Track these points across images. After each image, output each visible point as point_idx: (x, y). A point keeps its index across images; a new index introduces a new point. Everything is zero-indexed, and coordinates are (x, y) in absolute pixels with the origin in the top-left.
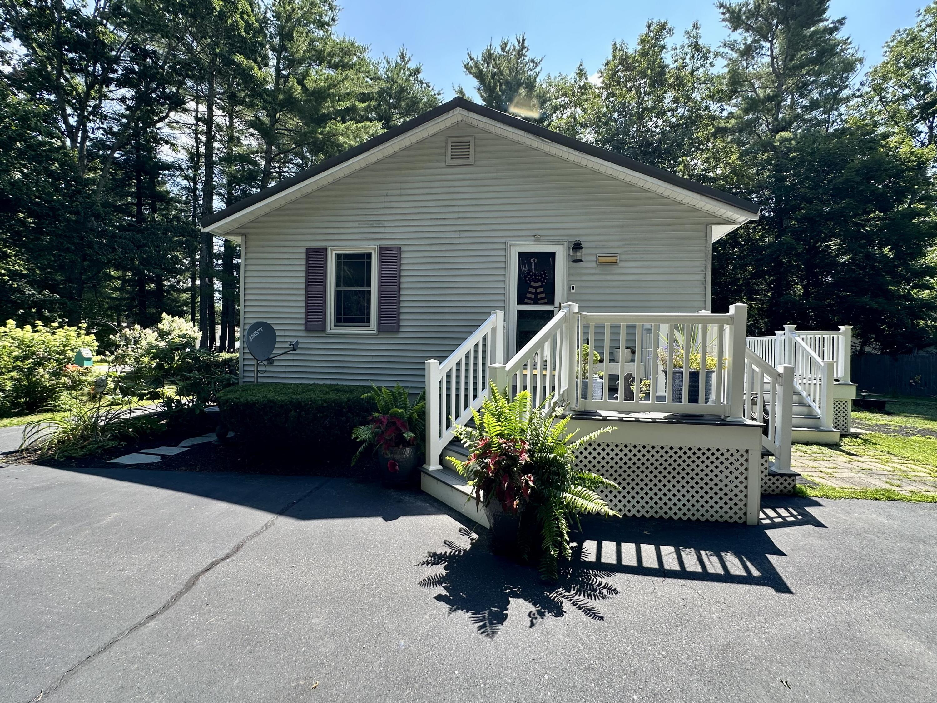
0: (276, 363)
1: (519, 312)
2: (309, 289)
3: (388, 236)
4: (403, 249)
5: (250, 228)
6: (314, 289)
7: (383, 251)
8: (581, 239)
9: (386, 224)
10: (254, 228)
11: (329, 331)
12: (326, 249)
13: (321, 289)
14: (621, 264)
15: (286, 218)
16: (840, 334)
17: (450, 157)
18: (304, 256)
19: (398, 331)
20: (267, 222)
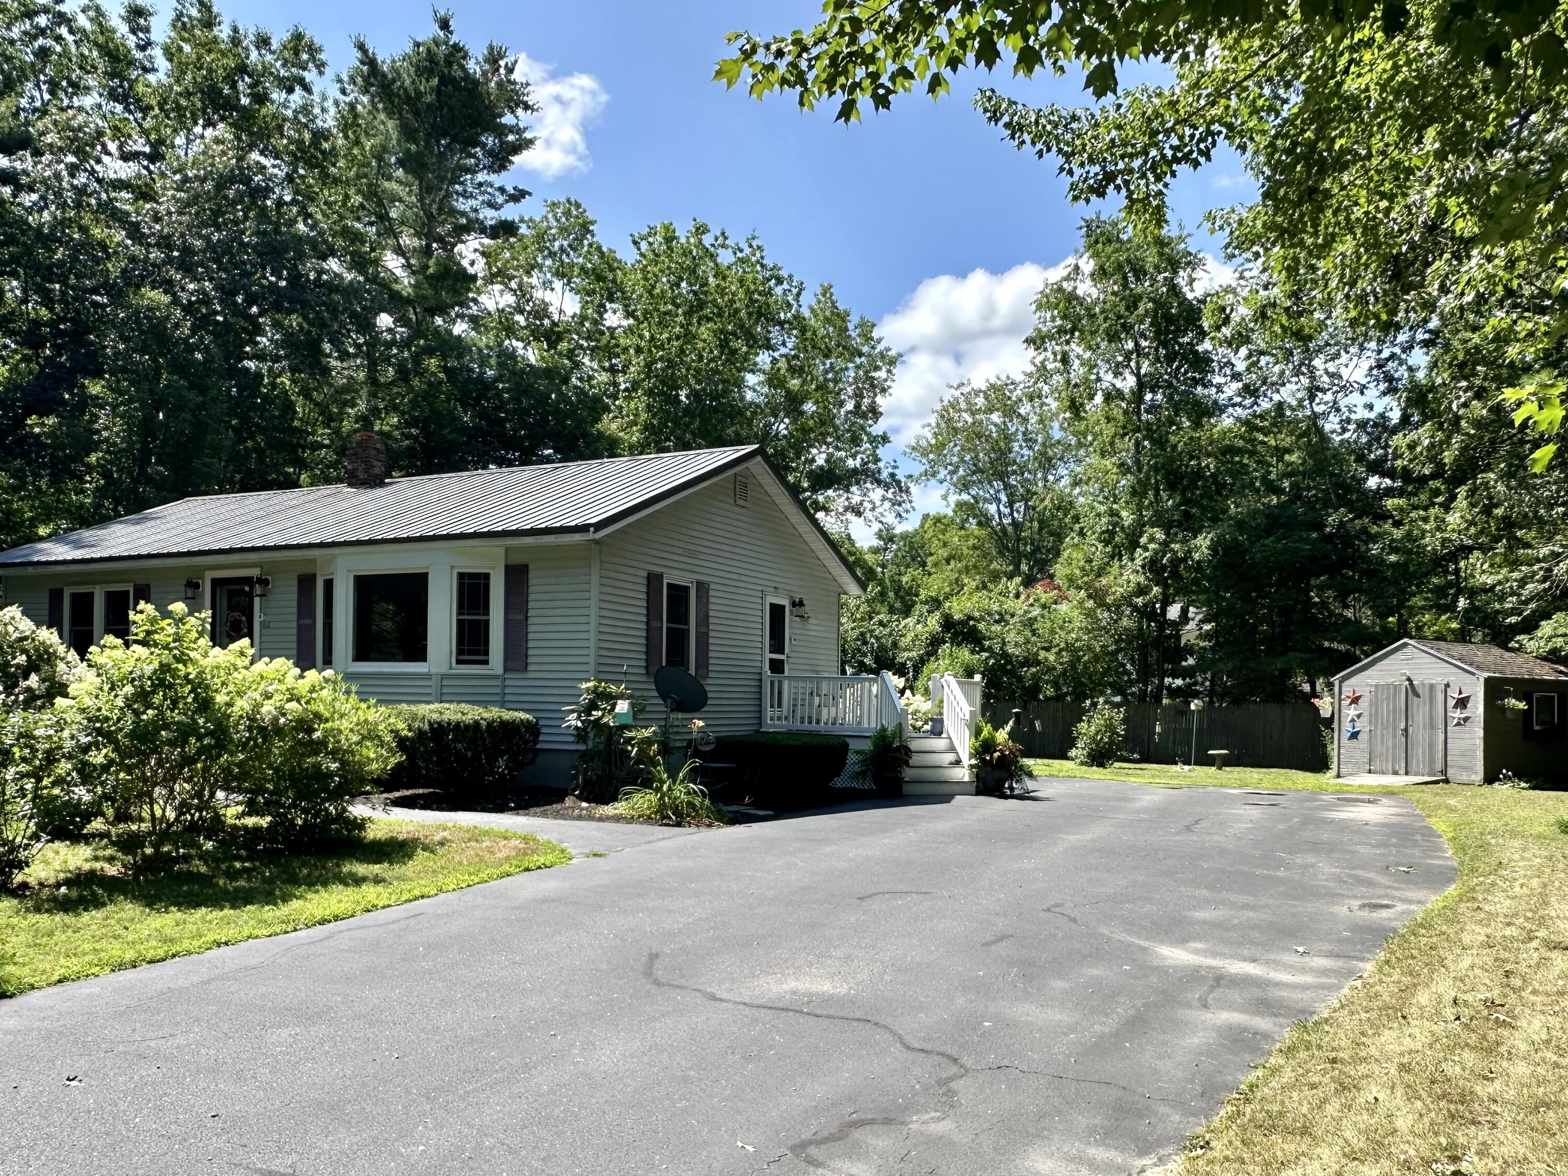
7: (700, 585)
18: (644, 581)
19: (708, 677)
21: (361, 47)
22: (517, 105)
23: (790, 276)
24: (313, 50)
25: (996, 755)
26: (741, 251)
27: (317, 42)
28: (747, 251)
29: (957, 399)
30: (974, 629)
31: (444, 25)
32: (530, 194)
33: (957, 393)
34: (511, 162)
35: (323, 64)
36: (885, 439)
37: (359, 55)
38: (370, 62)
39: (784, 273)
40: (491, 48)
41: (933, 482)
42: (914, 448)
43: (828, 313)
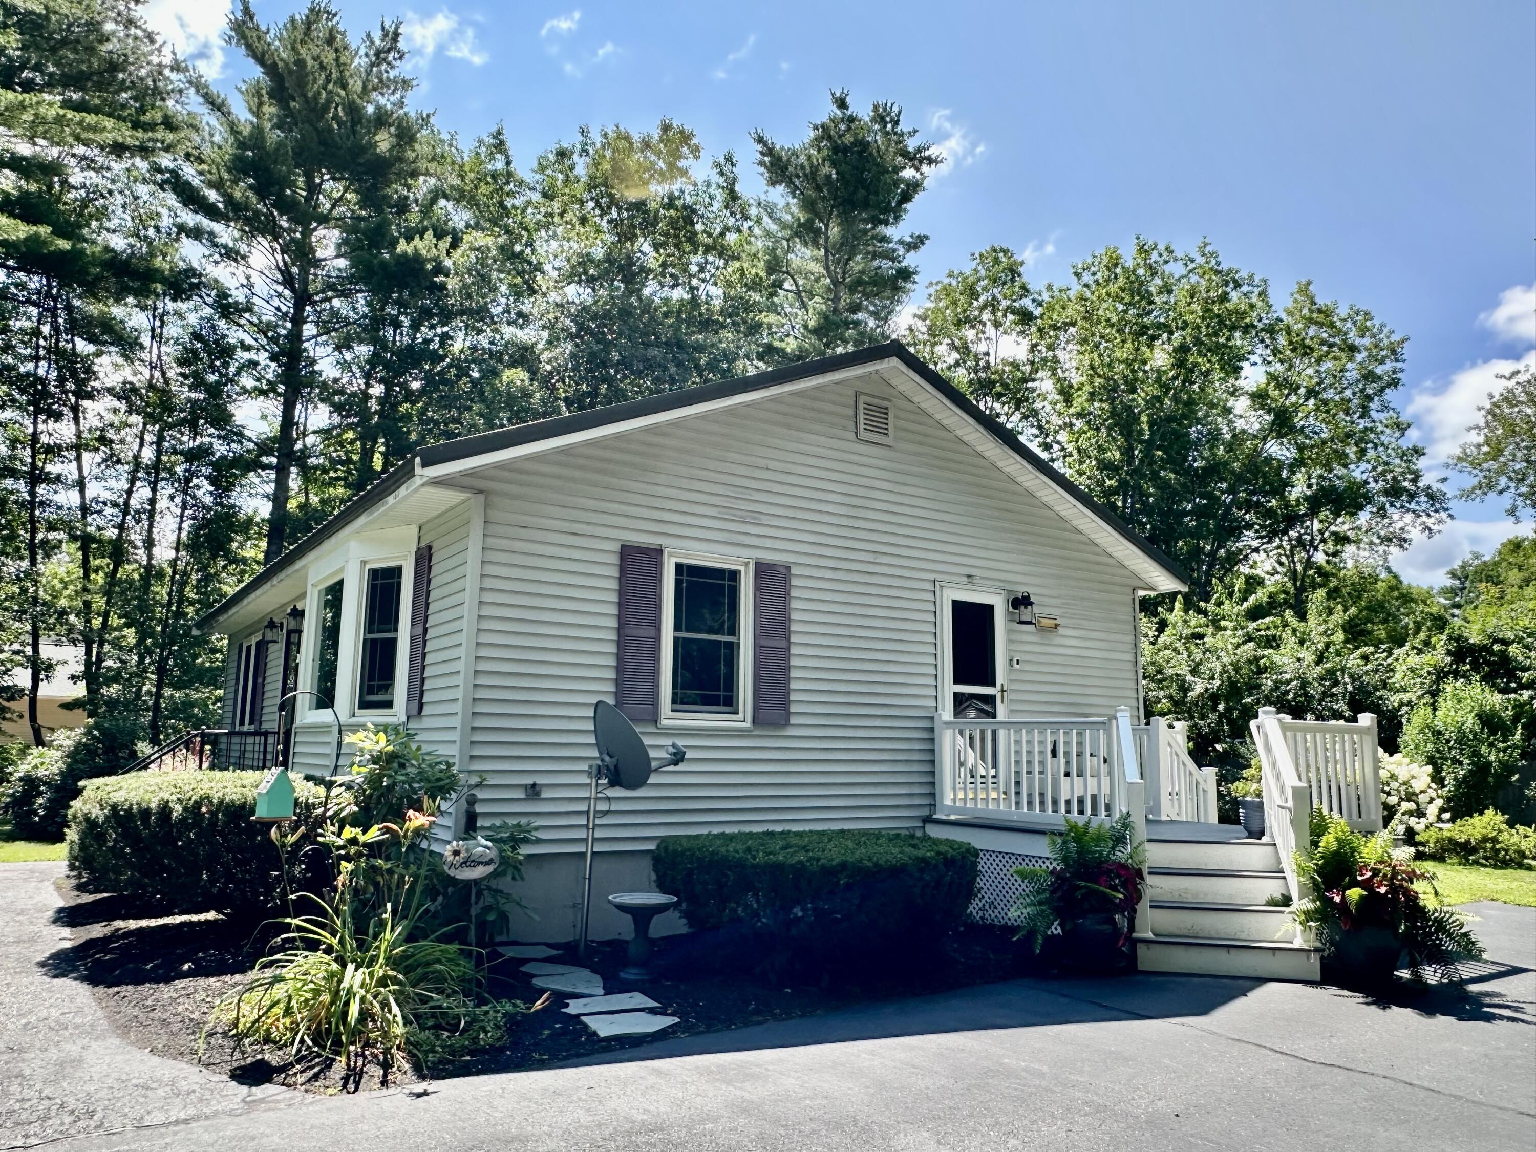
0: (544, 795)
1: (956, 695)
2: (628, 631)
3: (768, 543)
4: (794, 570)
5: (492, 479)
6: (635, 632)
7: (763, 571)
8: (1030, 590)
9: (765, 520)
10: (501, 481)
11: (665, 722)
12: (660, 551)
13: (652, 633)
14: (1061, 631)
15: (577, 474)
16: (1176, 733)
17: (862, 426)
18: (615, 559)
19: (787, 724)
20: (535, 473)
21: (760, 140)
22: (921, 162)
23: (1251, 277)
24: (685, 137)
25: (1354, 893)
26: (1192, 261)
27: (687, 128)
28: (1200, 260)
29: (1510, 391)
30: (1504, 658)
31: (842, 104)
32: (926, 237)
33: (1511, 384)
34: (905, 210)
35: (697, 149)
36: (1418, 452)
37: (759, 147)
38: (769, 151)
39: (1244, 274)
40: (876, 108)
41: (1492, 495)
42: (1459, 459)
43: (1305, 311)
